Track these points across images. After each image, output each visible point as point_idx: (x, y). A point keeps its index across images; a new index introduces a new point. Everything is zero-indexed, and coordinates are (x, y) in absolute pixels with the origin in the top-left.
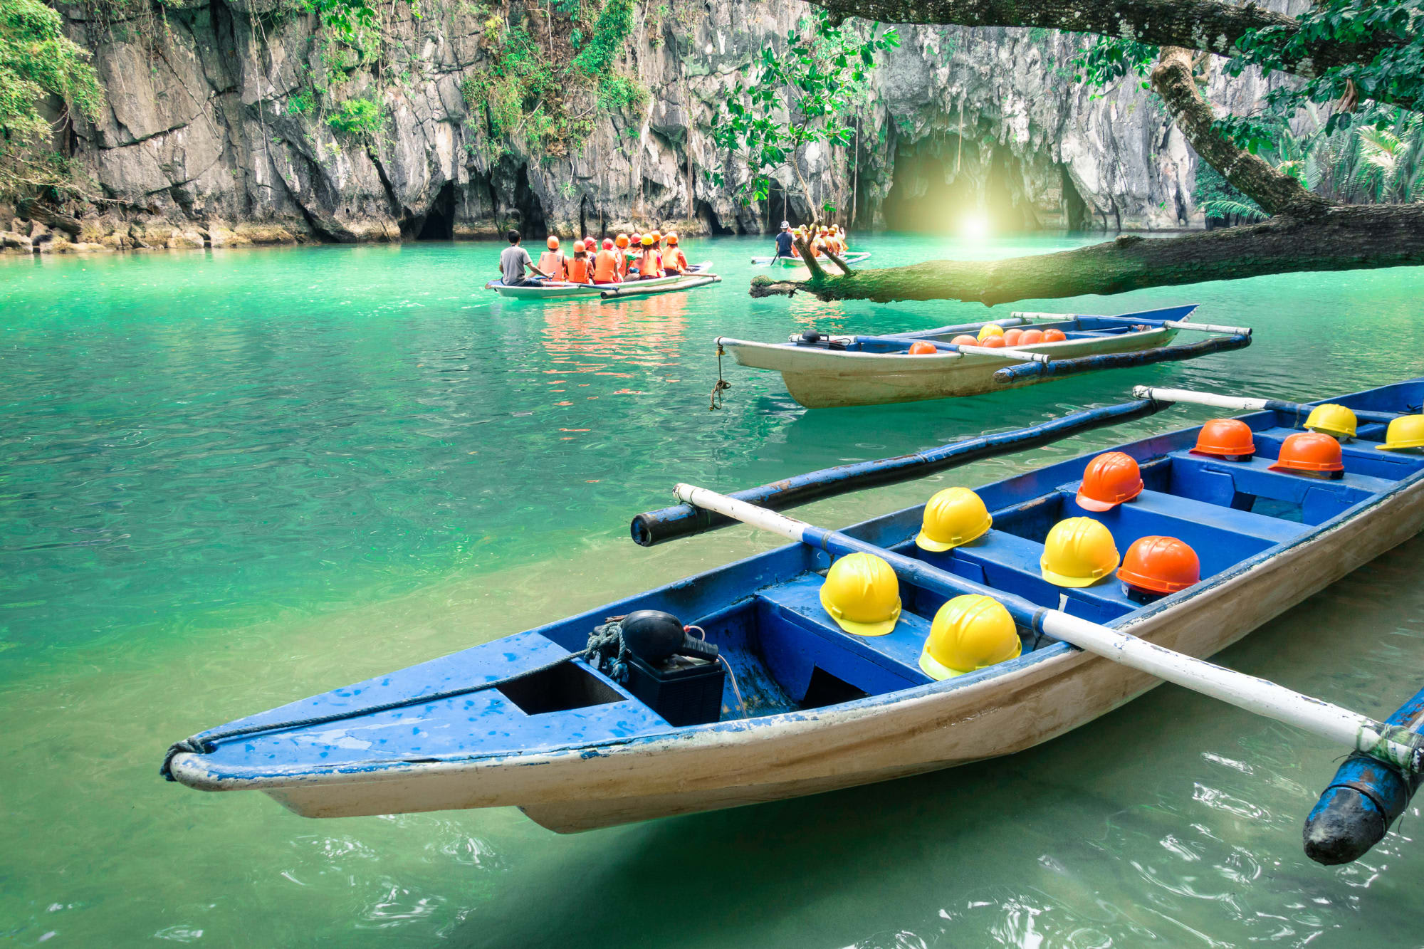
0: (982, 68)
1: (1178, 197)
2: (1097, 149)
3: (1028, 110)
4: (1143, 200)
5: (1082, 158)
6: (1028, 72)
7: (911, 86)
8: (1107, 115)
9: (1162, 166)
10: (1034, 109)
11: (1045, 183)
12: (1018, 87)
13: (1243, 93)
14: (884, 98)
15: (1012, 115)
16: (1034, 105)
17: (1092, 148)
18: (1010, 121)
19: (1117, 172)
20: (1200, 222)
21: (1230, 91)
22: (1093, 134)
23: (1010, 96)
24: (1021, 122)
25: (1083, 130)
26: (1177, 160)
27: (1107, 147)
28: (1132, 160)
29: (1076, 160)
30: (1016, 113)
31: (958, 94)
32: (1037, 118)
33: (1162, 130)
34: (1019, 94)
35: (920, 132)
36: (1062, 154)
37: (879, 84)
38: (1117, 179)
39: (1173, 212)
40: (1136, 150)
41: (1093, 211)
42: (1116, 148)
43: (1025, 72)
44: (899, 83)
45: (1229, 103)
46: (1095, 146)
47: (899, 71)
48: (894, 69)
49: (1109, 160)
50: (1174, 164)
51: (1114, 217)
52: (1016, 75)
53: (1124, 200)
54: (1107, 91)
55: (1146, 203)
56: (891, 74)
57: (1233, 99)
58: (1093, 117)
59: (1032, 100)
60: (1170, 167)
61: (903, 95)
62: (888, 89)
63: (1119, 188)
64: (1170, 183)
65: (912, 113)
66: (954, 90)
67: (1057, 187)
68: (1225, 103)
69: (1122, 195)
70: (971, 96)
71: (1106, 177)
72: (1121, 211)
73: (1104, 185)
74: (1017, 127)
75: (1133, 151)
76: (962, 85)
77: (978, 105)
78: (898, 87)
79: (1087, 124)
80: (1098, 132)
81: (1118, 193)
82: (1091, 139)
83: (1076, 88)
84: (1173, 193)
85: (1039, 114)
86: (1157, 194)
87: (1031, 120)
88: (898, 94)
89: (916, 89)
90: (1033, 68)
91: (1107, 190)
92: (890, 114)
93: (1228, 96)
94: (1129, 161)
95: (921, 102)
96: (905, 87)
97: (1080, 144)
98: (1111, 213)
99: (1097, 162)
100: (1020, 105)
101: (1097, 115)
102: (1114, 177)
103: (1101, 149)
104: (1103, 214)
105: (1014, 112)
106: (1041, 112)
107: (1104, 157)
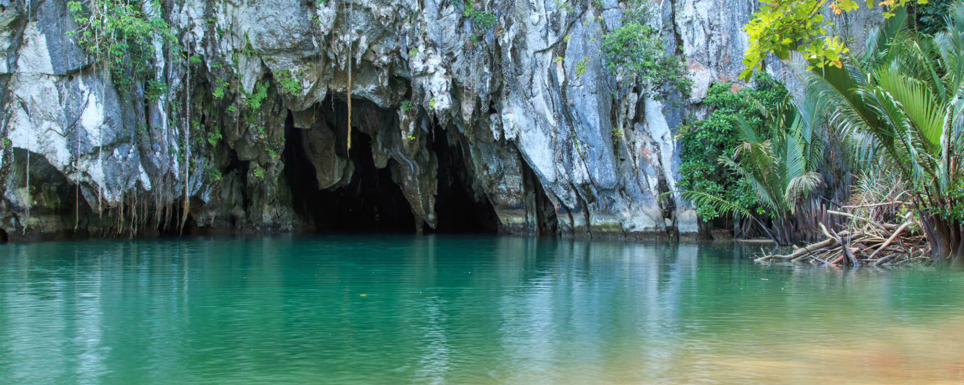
0: (382, 10)
1: (663, 186)
2: (546, 121)
3: (447, 67)
4: (613, 191)
5: (530, 133)
6: (440, 16)
7: (289, 30)
8: (552, 77)
9: (638, 145)
10: (455, 66)
11: (499, 168)
12: (431, 36)
13: (729, 52)
14: (254, 47)
15: (424, 73)
16: (455, 60)
17: (538, 120)
18: (424, 81)
19: (575, 153)
20: (690, 222)
21: (713, 49)
22: (539, 101)
23: (421, 48)
24: (438, 83)
25: (527, 96)
26: (657, 138)
27: (558, 119)
28: (590, 136)
29: (523, 135)
30: (431, 70)
31: (356, 44)
32: (462, 79)
33: (633, 98)
34: (434, 45)
35: (311, 95)
36: (505, 128)
37: (245, 28)
38: (576, 162)
39: (655, 209)
40: (592, 122)
41: (556, 207)
42: (569, 120)
43: (435, 15)
44: (273, 27)
45: (713, 64)
46: (543, 117)
47: (270, 11)
48: (263, 9)
49: (563, 136)
50: (654, 143)
51: (582, 214)
52: (426, 20)
53: (589, 191)
54: (550, 44)
55: (616, 196)
56: (260, 15)
57: (718, 58)
58: (537, 78)
59: (451, 54)
60: (649, 146)
61: (281, 43)
62: (260, 35)
63: (580, 174)
64: (649, 169)
65: (297, 68)
66: (347, 38)
67: (516, 174)
68: (709, 63)
69: (584, 185)
70: (374, 48)
71: (562, 160)
72: (590, 206)
73: (563, 171)
74: (434, 89)
75: (589, 124)
76: (360, 32)
77: (385, 59)
78: (272, 33)
79: (531, 88)
80: (545, 97)
81: (579, 182)
82: (538, 108)
83: (506, 39)
84: (653, 182)
85: (464, 73)
86: (630, 185)
87: (454, 82)
88: (273, 42)
89: (297, 36)
90: (445, 11)
91: (566, 176)
92: (268, 70)
93: (711, 55)
94: (586, 138)
95: (307, 54)
96: (280, 32)
97: (525, 114)
98: (578, 209)
99: (549, 138)
100: (435, 61)
101: (542, 76)
102: (571, 159)
103: (552, 122)
104: (568, 211)
105: (427, 68)
106: (467, 69)
107: (556, 132)
